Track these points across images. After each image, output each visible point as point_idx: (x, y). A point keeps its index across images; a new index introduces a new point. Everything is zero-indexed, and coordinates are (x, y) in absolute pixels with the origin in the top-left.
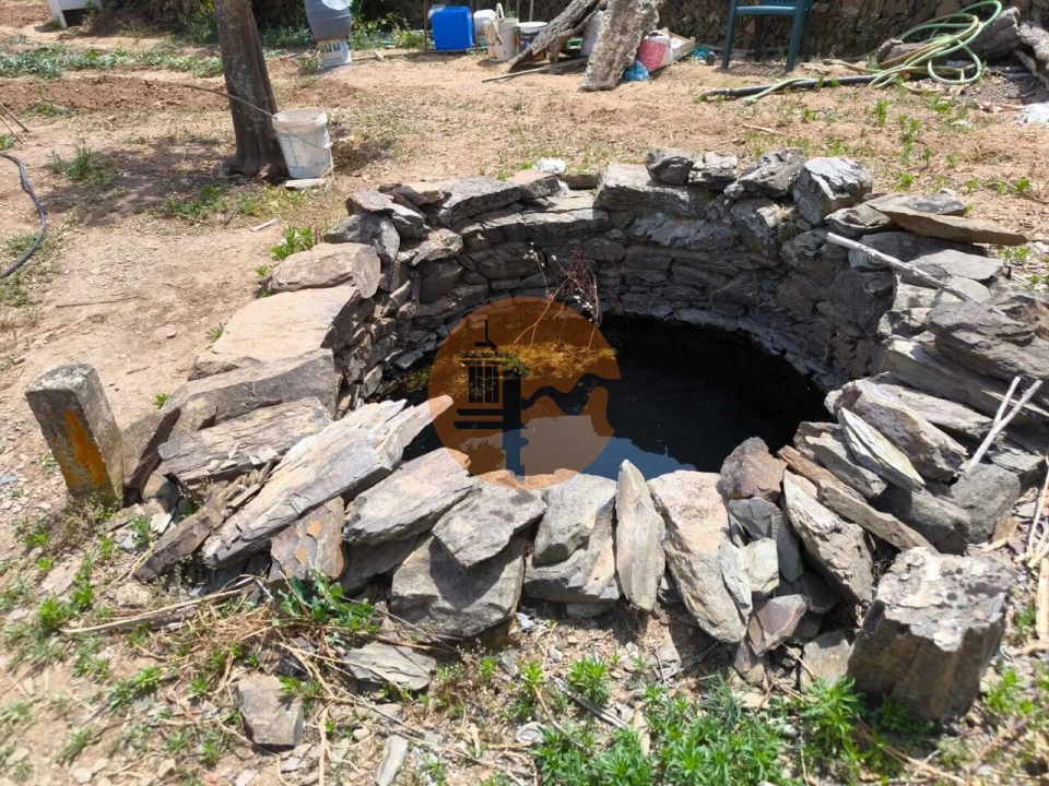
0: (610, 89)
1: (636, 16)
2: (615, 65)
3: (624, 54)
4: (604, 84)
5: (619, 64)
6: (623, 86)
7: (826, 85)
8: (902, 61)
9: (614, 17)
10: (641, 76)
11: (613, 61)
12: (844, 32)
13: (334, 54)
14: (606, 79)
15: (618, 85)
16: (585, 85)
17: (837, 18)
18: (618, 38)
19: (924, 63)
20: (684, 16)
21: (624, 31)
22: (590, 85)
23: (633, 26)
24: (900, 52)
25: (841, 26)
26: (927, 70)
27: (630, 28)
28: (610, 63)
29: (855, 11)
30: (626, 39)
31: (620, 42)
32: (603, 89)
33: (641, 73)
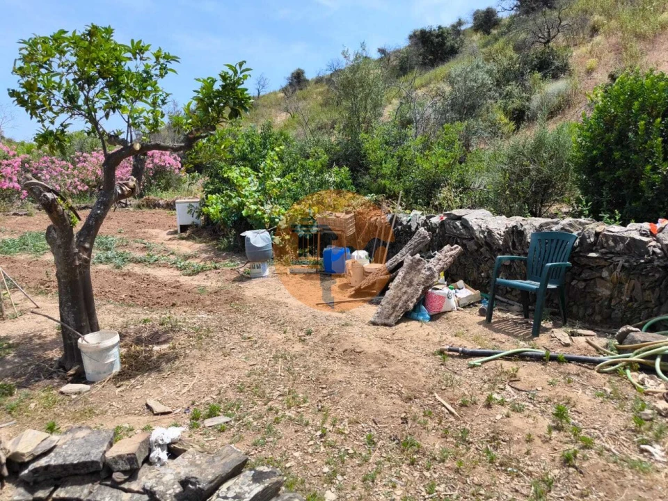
0: (390, 326)
1: (421, 275)
2: (397, 309)
3: (406, 302)
4: (386, 321)
5: (400, 308)
6: (403, 325)
7: (553, 359)
8: (633, 350)
9: (406, 274)
10: (421, 318)
11: (397, 305)
12: (601, 306)
13: (256, 270)
14: (389, 318)
15: (397, 323)
16: (373, 320)
17: (593, 295)
18: (404, 290)
19: (653, 357)
20: (482, 272)
21: (410, 284)
22: (377, 320)
23: (417, 282)
24: (633, 341)
25: (598, 302)
26: (654, 364)
27: (414, 283)
28: (394, 307)
29: (607, 293)
30: (410, 290)
31: (405, 293)
32: (385, 325)
33: (423, 315)
